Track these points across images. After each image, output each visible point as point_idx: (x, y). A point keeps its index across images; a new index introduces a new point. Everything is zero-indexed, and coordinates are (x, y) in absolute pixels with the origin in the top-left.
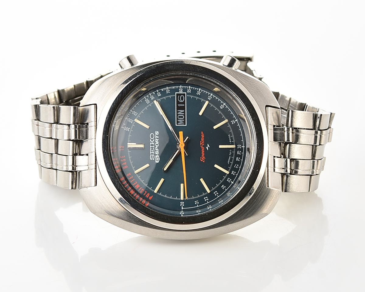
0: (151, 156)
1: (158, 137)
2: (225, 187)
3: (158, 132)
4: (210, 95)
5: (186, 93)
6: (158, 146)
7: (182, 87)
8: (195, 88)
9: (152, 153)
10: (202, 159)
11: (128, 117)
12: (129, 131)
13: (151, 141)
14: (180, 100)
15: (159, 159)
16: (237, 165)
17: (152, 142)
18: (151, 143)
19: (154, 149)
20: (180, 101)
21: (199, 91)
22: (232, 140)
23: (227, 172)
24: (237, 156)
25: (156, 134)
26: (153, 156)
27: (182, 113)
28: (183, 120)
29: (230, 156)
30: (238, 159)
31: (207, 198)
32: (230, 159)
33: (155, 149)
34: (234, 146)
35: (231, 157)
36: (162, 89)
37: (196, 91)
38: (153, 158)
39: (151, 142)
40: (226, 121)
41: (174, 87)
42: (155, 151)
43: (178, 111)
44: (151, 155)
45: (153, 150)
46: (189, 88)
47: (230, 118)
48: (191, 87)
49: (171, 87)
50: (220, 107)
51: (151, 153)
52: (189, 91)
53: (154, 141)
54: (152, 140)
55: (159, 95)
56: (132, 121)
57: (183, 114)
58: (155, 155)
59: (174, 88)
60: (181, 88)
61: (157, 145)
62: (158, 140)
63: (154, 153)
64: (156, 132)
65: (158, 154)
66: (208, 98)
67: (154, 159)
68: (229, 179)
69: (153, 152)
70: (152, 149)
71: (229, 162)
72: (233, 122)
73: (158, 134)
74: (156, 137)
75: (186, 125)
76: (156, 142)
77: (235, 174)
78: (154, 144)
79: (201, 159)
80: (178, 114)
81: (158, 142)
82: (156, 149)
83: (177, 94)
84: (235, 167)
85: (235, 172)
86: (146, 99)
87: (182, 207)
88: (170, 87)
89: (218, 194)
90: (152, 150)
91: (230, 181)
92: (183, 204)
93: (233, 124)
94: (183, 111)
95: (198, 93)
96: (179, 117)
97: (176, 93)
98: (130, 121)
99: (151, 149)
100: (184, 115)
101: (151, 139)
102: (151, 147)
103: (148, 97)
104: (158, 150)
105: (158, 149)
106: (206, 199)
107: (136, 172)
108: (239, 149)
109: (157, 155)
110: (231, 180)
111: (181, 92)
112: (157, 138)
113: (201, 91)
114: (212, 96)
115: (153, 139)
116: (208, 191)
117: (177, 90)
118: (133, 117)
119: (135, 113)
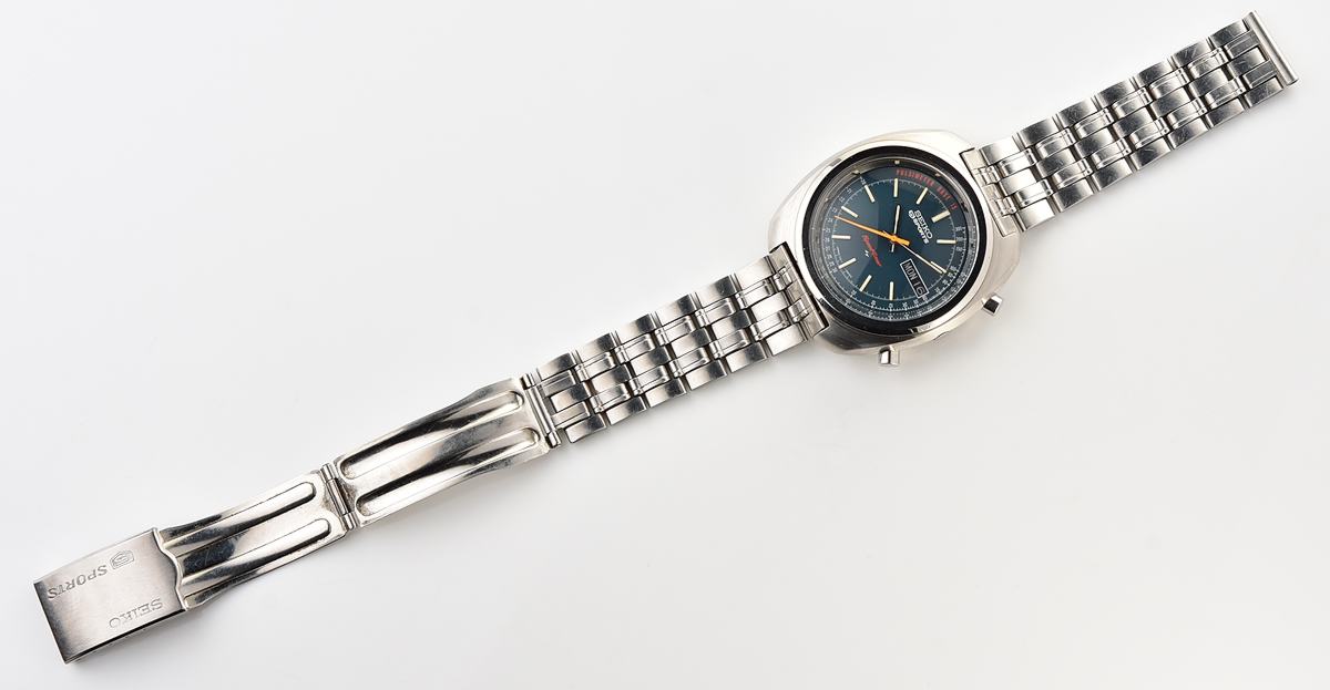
0: (918, 213)
3: (926, 243)
8: (911, 308)
9: (920, 218)
10: (866, 238)
12: (954, 227)
16: (828, 249)
17: (927, 229)
19: (921, 223)
20: (919, 287)
22: (846, 273)
23: (834, 237)
25: (926, 240)
27: (913, 276)
28: (907, 270)
29: (839, 256)
30: (829, 257)
31: (842, 201)
32: (838, 252)
34: (840, 267)
36: (944, 289)
37: (908, 306)
38: (916, 212)
40: (861, 290)
42: (919, 222)
43: (917, 277)
44: (920, 214)
45: (921, 221)
46: (917, 305)
47: (859, 295)
49: (937, 296)
50: (875, 302)
51: (921, 216)
52: (916, 302)
53: (925, 231)
55: (944, 281)
56: (958, 240)
57: (910, 276)
58: (916, 217)
61: (920, 229)
62: (921, 235)
63: (918, 218)
64: (928, 242)
65: (914, 220)
66: (892, 305)
67: (914, 211)
68: (829, 231)
71: (838, 249)
72: (854, 293)
73: (924, 240)
75: (901, 264)
76: (923, 232)
77: (826, 239)
78: (924, 228)
80: (915, 274)
84: (829, 247)
86: (956, 270)
87: (862, 178)
89: (833, 210)
93: (854, 291)
94: (911, 279)
95: (906, 304)
96: (912, 271)
97: (928, 293)
98: (960, 239)
100: (908, 276)
102: (924, 223)
103: (954, 273)
107: (926, 189)
108: (833, 267)
109: (914, 218)
110: (827, 231)
111: (924, 296)
112: (924, 236)
114: (889, 308)
115: (927, 232)
116: (843, 207)
117: (928, 297)
118: (959, 244)
119: (959, 249)
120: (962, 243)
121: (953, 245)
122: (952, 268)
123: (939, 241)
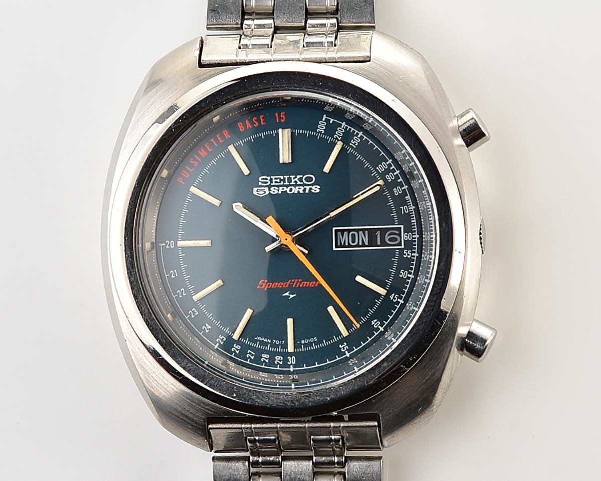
0: (267, 179)
1: (307, 191)
2: (207, 331)
3: (318, 191)
4: (400, 298)
5: (403, 247)
6: (288, 192)
7: (415, 238)
8: (413, 267)
9: (274, 180)
10: (264, 284)
11: (347, 127)
12: (316, 132)
13: (299, 177)
14: (389, 235)
15: (261, 194)
16: (253, 355)
17: (296, 179)
18: (294, 178)
19: (282, 183)
20: (386, 237)
21: (409, 275)
22: (305, 345)
23: (236, 336)
24: (273, 355)
25: (313, 187)
26: (267, 182)
27: (362, 239)
28: (346, 244)
29: (272, 342)
30: (267, 359)
31: (184, 294)
32: (266, 340)
33: (281, 186)
34: (291, 349)
35: (269, 343)
36: (409, 196)
37: (408, 269)
38: (262, 182)
39: (296, 177)
40: (345, 333)
41: (415, 221)
42: (278, 186)
43: (366, 232)
44: (269, 178)
45: (280, 182)
46: (413, 254)
48: (415, 258)
49: (414, 215)
50: (376, 320)
51: (273, 177)
52: (407, 254)
53: (299, 183)
54: (301, 180)
55: (395, 192)
56: (339, 137)
57: (360, 244)
58: (270, 187)
59: (412, 221)
60: (414, 236)
61: (291, 190)
62: (301, 192)
63: (274, 184)
64: (318, 187)
65: (272, 192)
66: (393, 295)
67: (260, 183)
68: (223, 339)
69: (276, 182)
70: (281, 180)
71: (259, 338)
72: (343, 347)
73: (313, 191)
74: (307, 188)
75: (334, 249)
76: (297, 187)
77: (235, 351)
78: (293, 183)
79: (264, 282)
80: (360, 232)
81: (296, 192)
82: (281, 188)
83: (400, 228)
84: (249, 351)
85: (238, 352)
86: (387, 163)
87: (164, 244)
88: (413, 213)
89: (193, 316)
90: (278, 180)
91: (219, 342)
92: (169, 246)
93: (340, 346)
94: (366, 244)
95: (403, 272)
96: (353, 235)
97: (402, 226)
98: (339, 132)
99: (282, 177)
100: (358, 246)
101: (302, 178)
102: (285, 178)
103: (391, 168)
104: (280, 192)
105: (282, 192)
106: (182, 292)
107: (232, 148)
108: (286, 361)
109: (270, 190)
110: (222, 343)
111: (404, 237)
112: (305, 189)
113: (409, 278)
114: (398, 303)
115: (301, 181)
116: (196, 297)
117: (408, 229)
118: (346, 138)
119: (355, 142)
120: (346, 132)
121: (342, 150)
122: (381, 168)
123: (327, 168)
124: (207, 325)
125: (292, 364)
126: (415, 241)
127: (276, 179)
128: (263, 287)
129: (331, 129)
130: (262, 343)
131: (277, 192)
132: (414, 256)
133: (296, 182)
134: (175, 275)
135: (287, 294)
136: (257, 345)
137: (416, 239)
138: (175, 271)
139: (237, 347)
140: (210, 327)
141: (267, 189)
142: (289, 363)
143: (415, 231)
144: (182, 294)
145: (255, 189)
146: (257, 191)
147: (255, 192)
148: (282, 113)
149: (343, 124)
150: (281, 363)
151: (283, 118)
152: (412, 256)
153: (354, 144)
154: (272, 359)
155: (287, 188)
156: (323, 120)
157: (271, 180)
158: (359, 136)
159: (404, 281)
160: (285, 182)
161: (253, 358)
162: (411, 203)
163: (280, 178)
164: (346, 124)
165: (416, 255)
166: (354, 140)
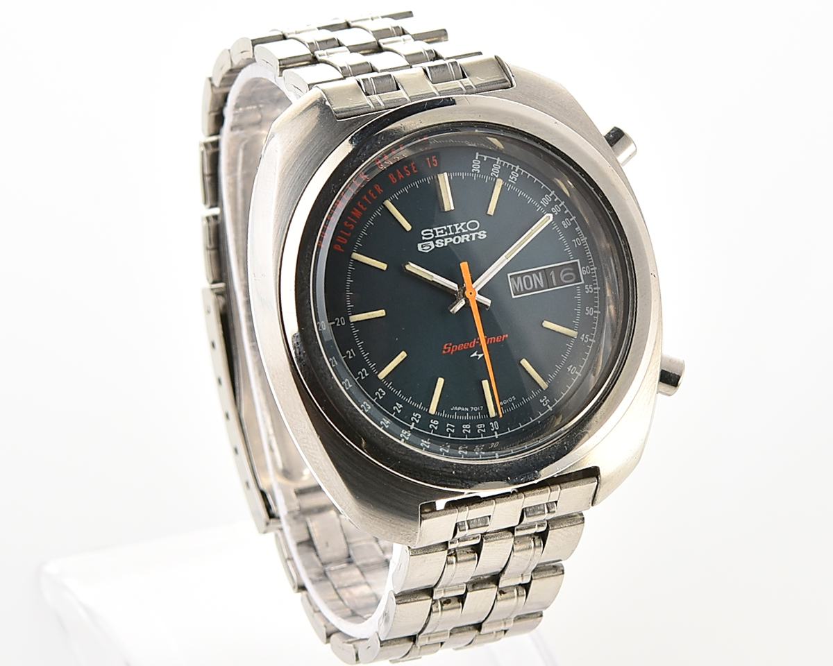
0: (429, 232)
1: (474, 239)
2: (399, 411)
3: (485, 236)
4: (591, 337)
5: (583, 282)
6: (455, 242)
7: (593, 271)
8: (598, 302)
9: (437, 233)
10: (449, 348)
11: (502, 163)
12: (472, 173)
13: (462, 224)
14: (564, 273)
15: (427, 250)
16: (452, 428)
17: (460, 227)
18: (458, 226)
19: (446, 234)
20: (561, 273)
21: (595, 312)
22: (505, 407)
23: (432, 410)
25: (479, 233)
26: (431, 236)
27: (538, 283)
28: (522, 290)
29: (470, 409)
30: (468, 429)
31: (367, 375)
32: (463, 409)
33: (446, 237)
34: (492, 413)
35: (467, 412)
36: (579, 227)
37: (592, 305)
38: (425, 236)
39: (460, 225)
40: (544, 385)
41: (589, 253)
42: (443, 238)
44: (431, 231)
45: (444, 233)
46: (595, 289)
47: (552, 392)
48: (598, 292)
49: (588, 247)
50: (571, 366)
51: (436, 229)
52: (589, 289)
53: (464, 231)
54: (464, 227)
55: (564, 225)
56: (496, 174)
57: (536, 287)
58: (434, 240)
59: (587, 253)
60: (592, 269)
61: (457, 240)
62: (468, 240)
63: (438, 236)
64: (485, 232)
66: (583, 335)
67: (424, 238)
68: (418, 416)
69: (440, 234)
70: (445, 231)
71: (456, 408)
72: (545, 401)
73: (480, 237)
74: (474, 235)
75: (514, 297)
76: (463, 236)
77: (433, 428)
78: (457, 232)
79: (448, 346)
80: (534, 274)
81: (463, 241)
82: (446, 239)
83: (577, 262)
84: (448, 425)
85: (436, 428)
86: (551, 195)
87: (334, 323)
88: (587, 244)
89: (381, 398)
90: (442, 232)
91: (414, 421)
92: (340, 323)
93: (541, 401)
94: (542, 286)
95: (589, 309)
96: (527, 279)
97: (578, 261)
98: (496, 169)
99: (445, 228)
100: (534, 290)
101: (466, 225)
102: (448, 228)
103: (555, 200)
104: (446, 244)
105: (448, 244)
106: (364, 373)
107: (388, 204)
108: (488, 427)
110: (417, 421)
111: (583, 271)
112: (471, 236)
113: (595, 314)
114: (590, 343)
115: (467, 229)
116: (382, 375)
117: (585, 263)
118: (504, 174)
119: (514, 177)
120: (503, 168)
121: (503, 187)
122: (546, 201)
123: (491, 210)
124: (397, 404)
125: (495, 430)
126: (594, 274)
127: (439, 230)
128: (449, 351)
129: (486, 168)
130: (460, 413)
131: (442, 245)
132: (596, 291)
133: (460, 230)
134: (352, 355)
135: (475, 354)
136: (456, 416)
137: (595, 272)
138: (352, 350)
139: (434, 423)
140: (401, 406)
141: (431, 243)
142: (493, 430)
143: (592, 264)
144: (364, 375)
145: (419, 245)
146: (422, 247)
147: (420, 249)
148: (433, 157)
149: (498, 159)
150: (484, 431)
151: (434, 162)
152: (594, 291)
153: (513, 180)
154: (474, 429)
155: (453, 238)
156: (477, 158)
157: (434, 232)
158: (516, 170)
159: (591, 318)
160: (449, 232)
161: (453, 431)
162: (582, 234)
163: (443, 229)
164: (501, 159)
165: (598, 288)
166: (512, 176)
